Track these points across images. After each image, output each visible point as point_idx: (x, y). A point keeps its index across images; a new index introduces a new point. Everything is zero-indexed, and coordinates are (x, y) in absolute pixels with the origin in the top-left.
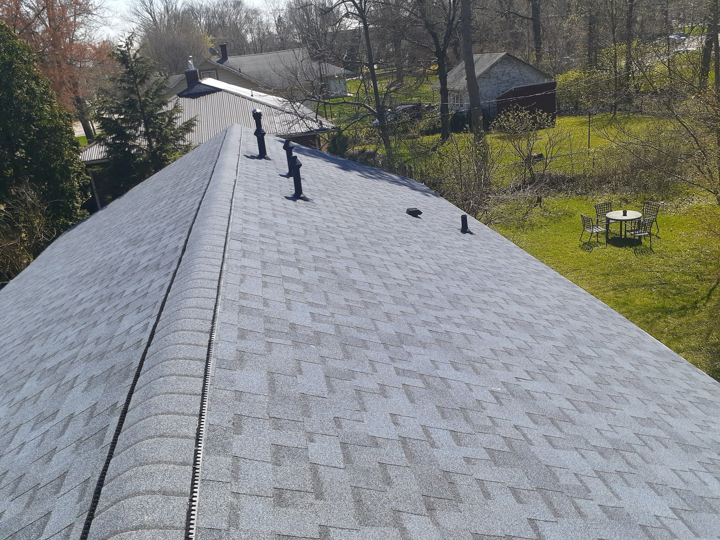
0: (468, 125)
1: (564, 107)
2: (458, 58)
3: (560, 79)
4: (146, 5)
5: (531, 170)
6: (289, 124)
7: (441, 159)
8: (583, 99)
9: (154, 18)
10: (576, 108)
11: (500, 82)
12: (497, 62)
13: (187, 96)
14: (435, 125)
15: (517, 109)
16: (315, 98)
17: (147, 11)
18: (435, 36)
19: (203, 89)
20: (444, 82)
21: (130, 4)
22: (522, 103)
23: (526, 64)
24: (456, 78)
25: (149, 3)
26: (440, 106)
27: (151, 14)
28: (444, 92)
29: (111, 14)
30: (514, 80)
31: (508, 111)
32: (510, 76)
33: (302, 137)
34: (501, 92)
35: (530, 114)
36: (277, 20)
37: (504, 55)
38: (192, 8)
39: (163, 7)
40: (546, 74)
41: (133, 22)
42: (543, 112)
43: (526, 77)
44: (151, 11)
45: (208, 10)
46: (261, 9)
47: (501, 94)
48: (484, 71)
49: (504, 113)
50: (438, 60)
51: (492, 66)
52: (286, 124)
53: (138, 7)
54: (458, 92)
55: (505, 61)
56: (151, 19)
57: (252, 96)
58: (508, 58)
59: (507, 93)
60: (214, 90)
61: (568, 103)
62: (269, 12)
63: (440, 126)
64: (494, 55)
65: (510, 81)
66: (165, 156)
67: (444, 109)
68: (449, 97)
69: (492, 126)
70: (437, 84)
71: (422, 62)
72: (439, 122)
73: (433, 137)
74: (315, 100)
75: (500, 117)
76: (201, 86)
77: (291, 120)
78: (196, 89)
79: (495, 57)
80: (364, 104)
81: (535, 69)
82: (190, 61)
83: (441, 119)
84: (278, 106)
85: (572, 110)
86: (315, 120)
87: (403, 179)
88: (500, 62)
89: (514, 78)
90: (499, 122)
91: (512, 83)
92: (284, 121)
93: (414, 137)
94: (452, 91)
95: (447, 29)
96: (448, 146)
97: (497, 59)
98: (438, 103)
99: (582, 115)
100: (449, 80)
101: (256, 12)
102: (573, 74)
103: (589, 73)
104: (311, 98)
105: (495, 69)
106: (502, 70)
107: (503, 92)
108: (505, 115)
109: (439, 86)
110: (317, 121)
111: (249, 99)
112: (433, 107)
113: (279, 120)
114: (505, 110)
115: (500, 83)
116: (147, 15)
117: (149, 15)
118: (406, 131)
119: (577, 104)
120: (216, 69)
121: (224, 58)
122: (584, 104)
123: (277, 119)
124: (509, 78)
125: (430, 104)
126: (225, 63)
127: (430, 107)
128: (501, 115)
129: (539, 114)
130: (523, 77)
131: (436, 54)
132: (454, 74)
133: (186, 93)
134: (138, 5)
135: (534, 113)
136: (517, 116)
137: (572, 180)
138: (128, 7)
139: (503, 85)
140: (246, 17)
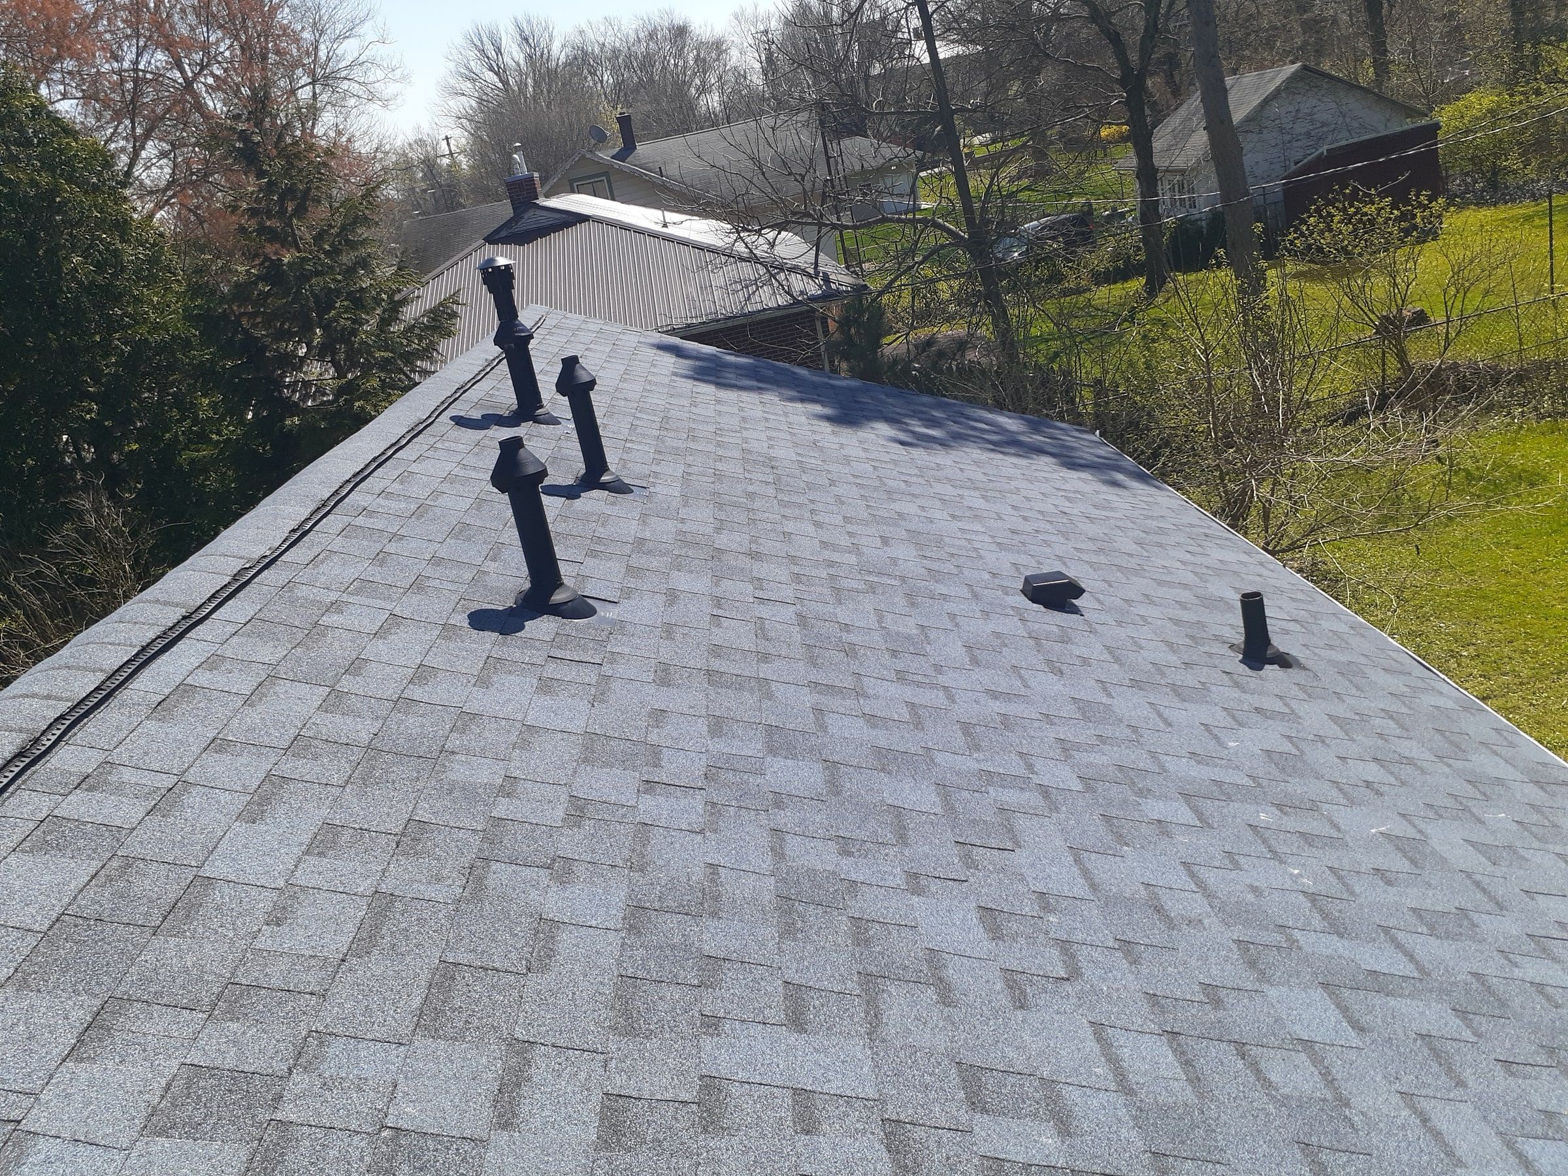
0: (1221, 252)
1: (1459, 185)
2: (1178, 92)
3: (1446, 116)
4: (488, 58)
5: (1402, 356)
6: (747, 287)
7: (1148, 349)
8: (1512, 161)
9: (505, 83)
10: (1493, 185)
11: (1287, 138)
12: (1278, 91)
13: (506, 241)
14: (1129, 257)
15: (1354, 197)
16: (810, 216)
17: (491, 69)
18: (1115, 39)
19: (544, 220)
20: (1145, 152)
21: (456, 58)
22: (1369, 177)
23: (1352, 86)
24: (1175, 138)
25: (493, 53)
26: (1138, 210)
27: (497, 74)
28: (1148, 175)
29: (380, 74)
30: (1325, 129)
31: (1331, 203)
32: (1312, 121)
33: (782, 317)
34: (1293, 164)
35: (1394, 206)
36: (763, 58)
37: (1297, 71)
38: (585, 53)
39: (522, 56)
40: (1406, 108)
41: (464, 94)
42: (1432, 199)
43: (1355, 118)
44: (499, 67)
45: (616, 53)
46: (729, 38)
47: (1293, 168)
48: (1247, 116)
49: (1318, 210)
50: (1127, 98)
51: (1266, 102)
52: (739, 287)
53: (472, 63)
54: (1182, 172)
55: (1300, 85)
56: (500, 85)
57: (665, 225)
58: (1309, 77)
59: (1309, 162)
60: (571, 219)
61: (1467, 174)
62: (746, 44)
63: (1142, 257)
64: (1270, 73)
65: (1313, 133)
66: (362, 408)
67: (1149, 213)
68: (1160, 188)
69: (1285, 248)
70: (1128, 158)
71: (1088, 106)
72: (1139, 249)
73: (1125, 285)
74: (810, 220)
75: (1305, 223)
76: (538, 212)
77: (752, 278)
78: (530, 220)
79: (1273, 79)
80: (933, 219)
81: (1376, 95)
82: (515, 156)
83: (1145, 240)
84: (720, 244)
85: (1483, 190)
86: (812, 271)
87: (1035, 427)
88: (1286, 88)
89: (1324, 124)
90: (1302, 235)
91: (1320, 139)
92: (735, 282)
93: (1079, 291)
94: (1167, 171)
95: (1147, 19)
96: (1164, 307)
97: (1278, 82)
98: (1132, 202)
99: (1513, 200)
100: (1157, 145)
101: (718, 47)
102: (1480, 101)
103: (1522, 93)
104: (801, 217)
105: (1275, 108)
106: (1291, 108)
107: (1296, 163)
108: (1321, 216)
109: (1134, 162)
110: (817, 273)
111: (654, 235)
112: (1122, 216)
113: (722, 279)
114: (1321, 202)
115: (1289, 142)
116: (491, 77)
117: (495, 77)
118: (1056, 277)
119: (1495, 174)
120: (606, 174)
121: (629, 147)
122: (1515, 172)
123: (718, 279)
124: (1311, 127)
125: (1114, 209)
126: (628, 159)
127: (1116, 216)
128: (1309, 217)
129: (1421, 205)
130: (1348, 120)
131: (1122, 82)
132: (1170, 129)
133: (503, 234)
134: (471, 58)
135: (1407, 202)
136: (1356, 214)
137: (1521, 378)
138: (452, 65)
139: (1295, 144)
140: (697, 59)
